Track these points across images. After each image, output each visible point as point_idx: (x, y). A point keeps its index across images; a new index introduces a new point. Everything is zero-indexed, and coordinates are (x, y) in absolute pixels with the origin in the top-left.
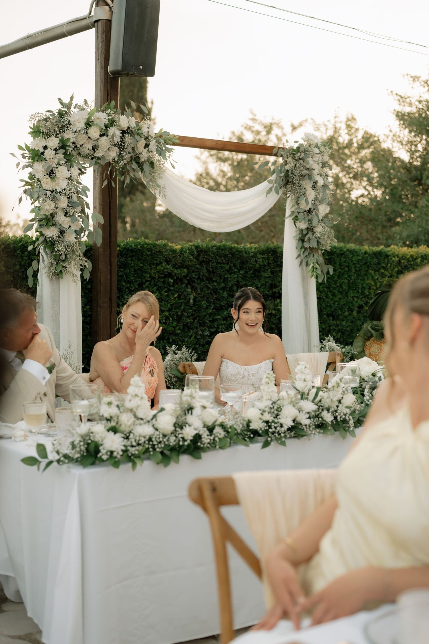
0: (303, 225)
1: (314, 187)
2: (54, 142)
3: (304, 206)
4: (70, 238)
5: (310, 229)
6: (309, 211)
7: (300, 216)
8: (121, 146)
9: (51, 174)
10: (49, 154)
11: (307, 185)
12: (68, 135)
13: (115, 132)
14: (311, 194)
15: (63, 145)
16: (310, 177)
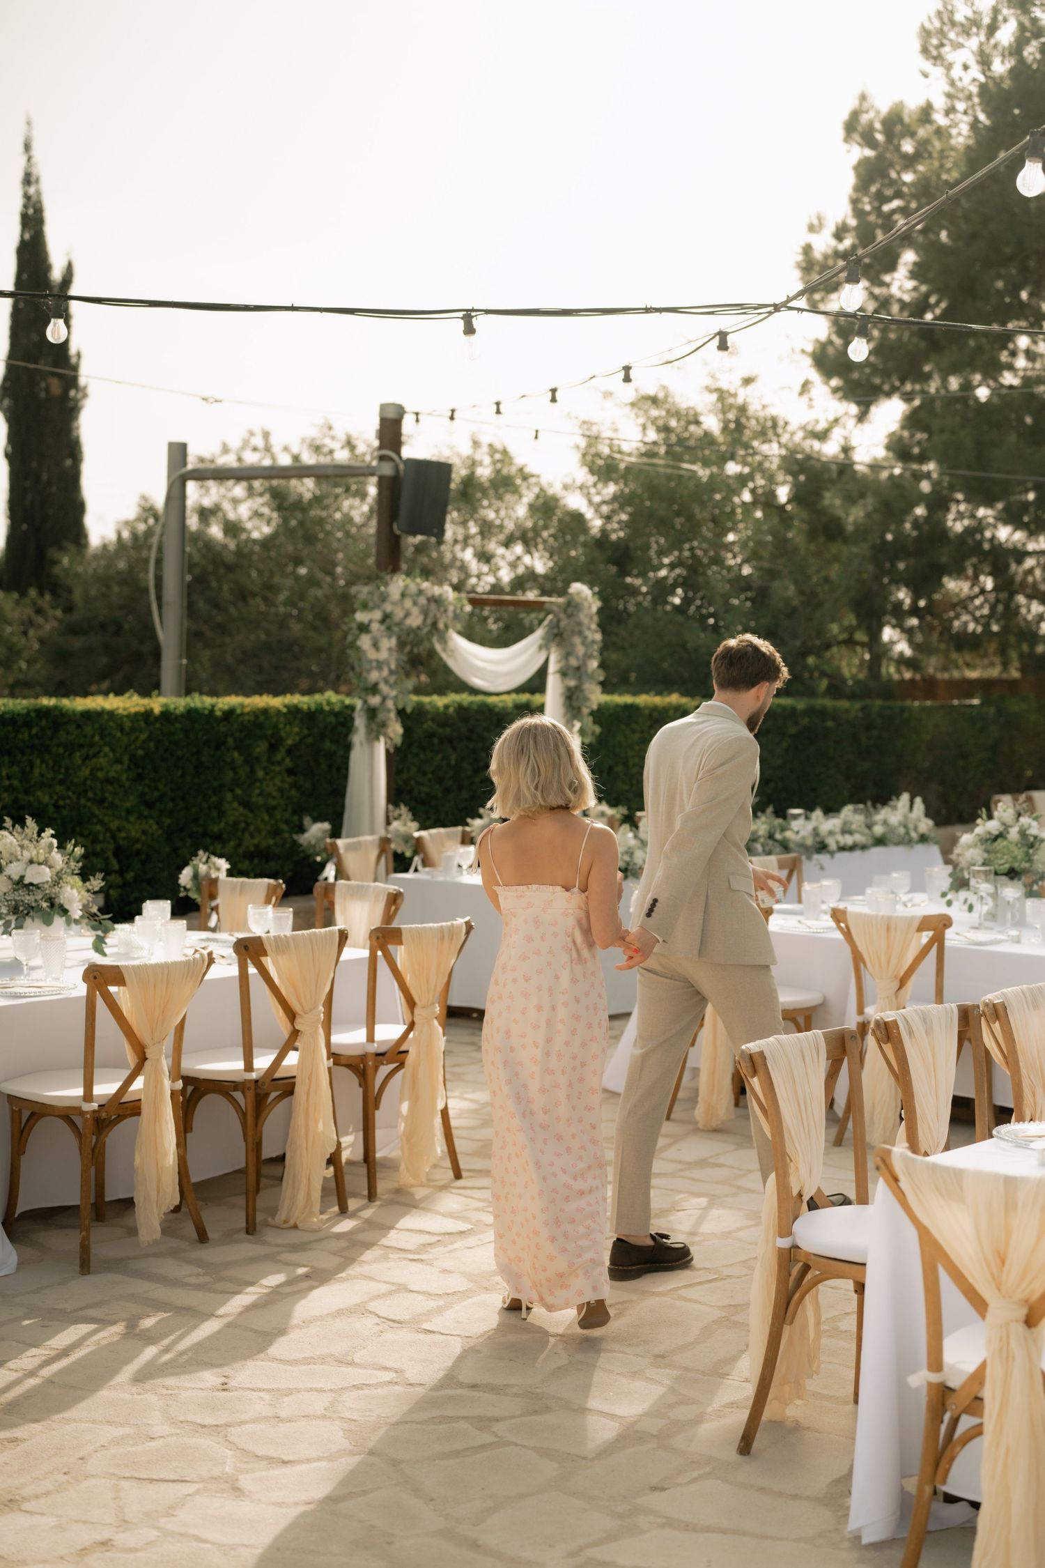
0: (572, 683)
1: (584, 643)
2: (377, 615)
3: (574, 662)
4: (390, 704)
5: (578, 688)
6: (578, 669)
7: (570, 672)
8: (425, 613)
9: (376, 645)
10: (375, 626)
11: (577, 640)
12: (388, 607)
13: (422, 600)
14: (580, 650)
15: (386, 618)
16: (580, 633)
